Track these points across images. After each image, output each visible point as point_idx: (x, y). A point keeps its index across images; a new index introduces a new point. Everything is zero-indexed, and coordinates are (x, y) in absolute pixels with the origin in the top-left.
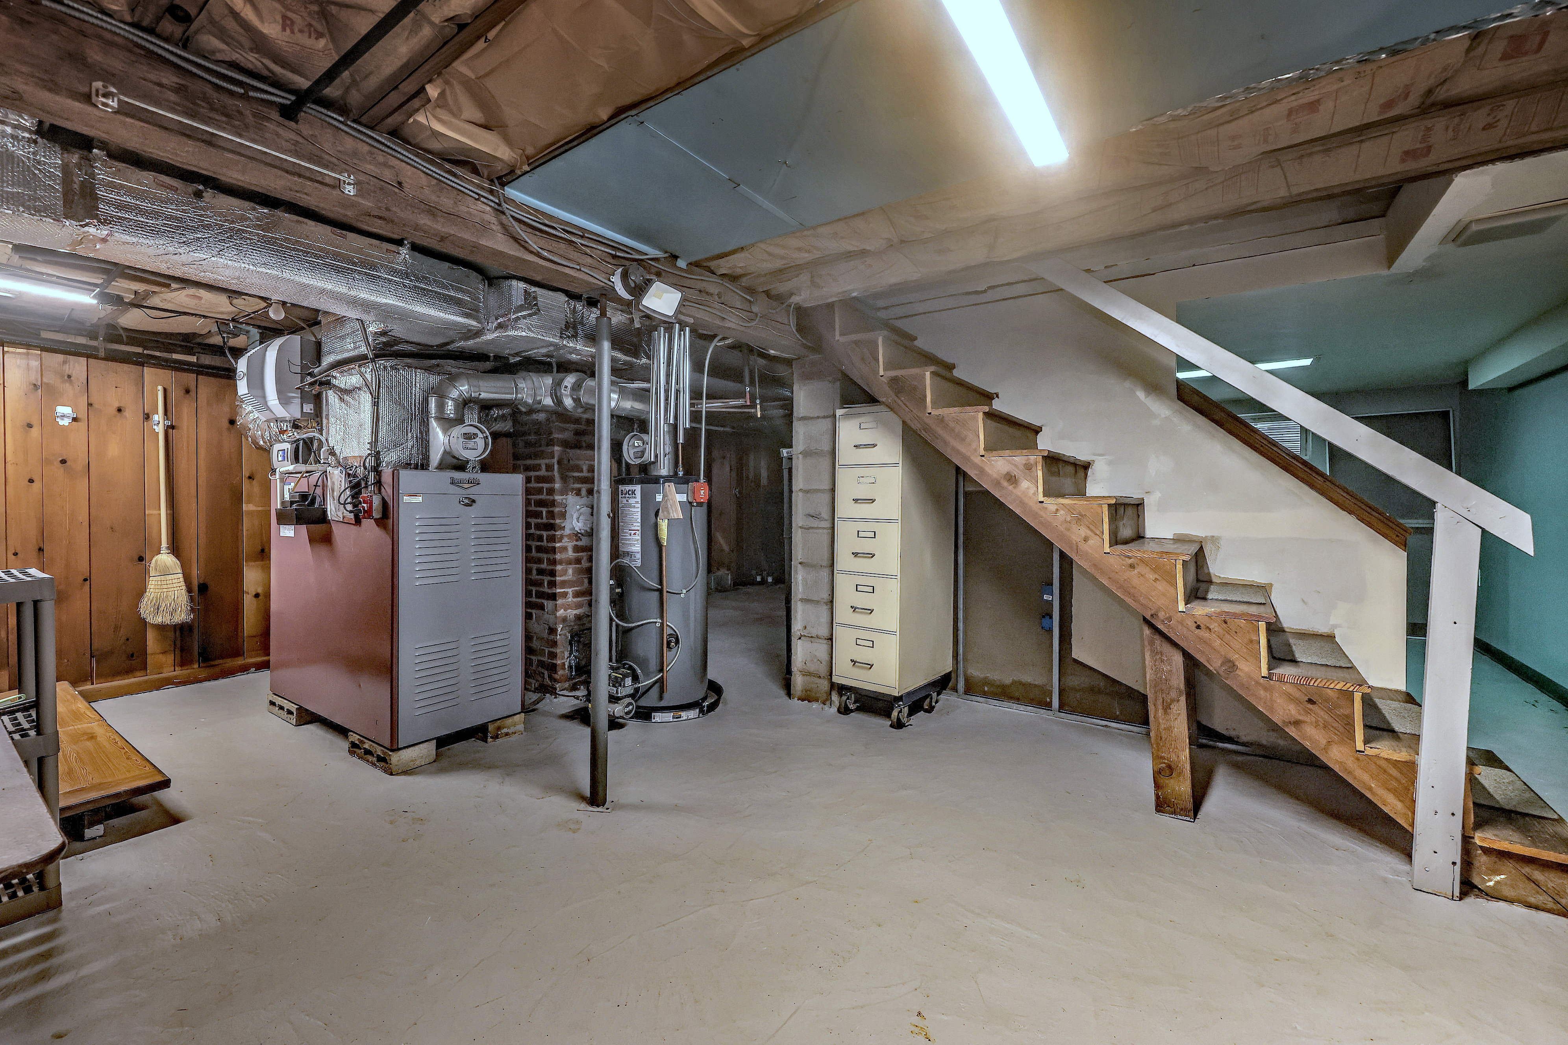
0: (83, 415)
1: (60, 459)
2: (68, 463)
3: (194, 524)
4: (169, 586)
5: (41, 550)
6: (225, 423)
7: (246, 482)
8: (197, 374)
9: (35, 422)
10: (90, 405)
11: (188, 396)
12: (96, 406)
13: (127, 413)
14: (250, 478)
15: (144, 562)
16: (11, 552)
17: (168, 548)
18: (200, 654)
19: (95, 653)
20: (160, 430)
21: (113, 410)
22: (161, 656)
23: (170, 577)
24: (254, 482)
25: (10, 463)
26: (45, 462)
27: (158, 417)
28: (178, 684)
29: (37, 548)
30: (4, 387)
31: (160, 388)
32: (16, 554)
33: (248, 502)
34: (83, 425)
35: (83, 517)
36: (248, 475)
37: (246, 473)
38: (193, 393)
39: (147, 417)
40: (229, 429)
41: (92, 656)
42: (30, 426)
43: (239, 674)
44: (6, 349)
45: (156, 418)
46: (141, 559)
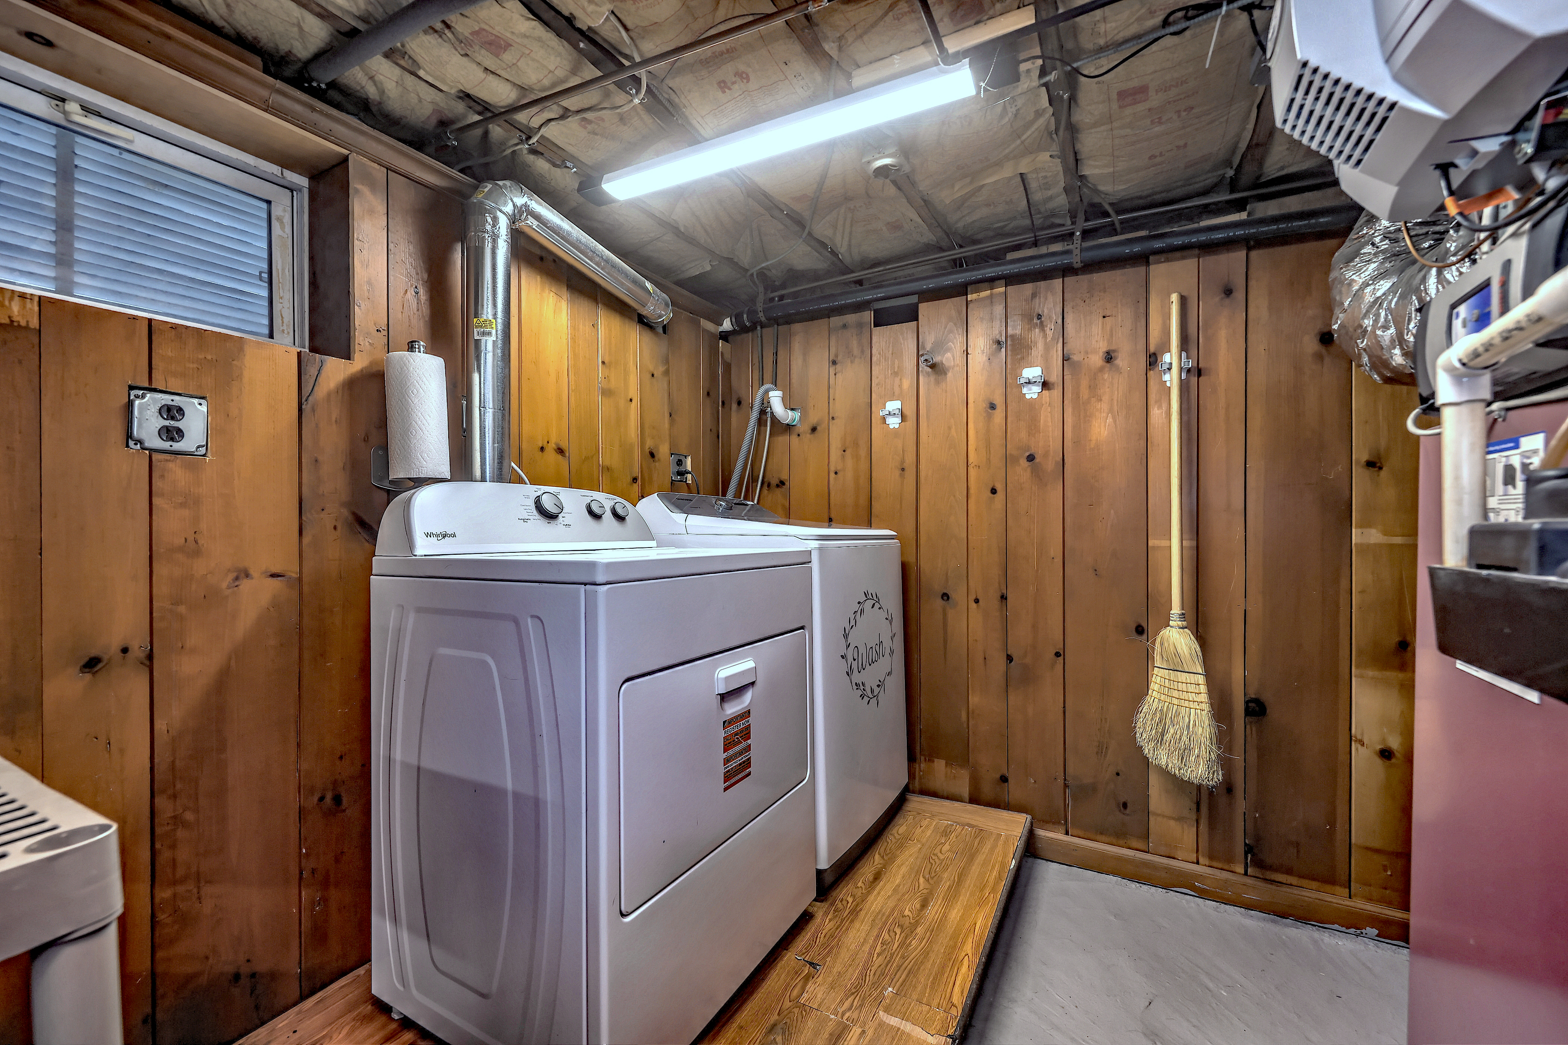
0: (1055, 377)
1: (1027, 454)
2: (1037, 460)
3: (1238, 572)
4: (1184, 696)
5: (1003, 598)
6: (1311, 344)
7: (1360, 476)
8: (1249, 249)
9: (999, 401)
10: (1065, 359)
11: (1227, 301)
12: (1075, 358)
13: (1121, 361)
14: (1370, 464)
15: (1145, 636)
16: (972, 597)
17: (1183, 616)
18: (1249, 849)
19: (1070, 782)
20: (1172, 379)
21: (1097, 360)
22: (1172, 823)
23: (1183, 677)
24: (1383, 473)
25: (972, 465)
26: (1008, 460)
27: (1171, 357)
28: (1202, 894)
29: (999, 595)
30: (967, 354)
31: (1174, 297)
32: (977, 601)
33: (1365, 524)
34: (1056, 393)
35: (1055, 550)
36: (1365, 457)
37: (1360, 454)
38: (1240, 295)
39: (1153, 360)
40: (1319, 357)
41: (1066, 786)
42: (993, 407)
43: (1336, 926)
44: (970, 297)
45: (1167, 358)
46: (1140, 630)
